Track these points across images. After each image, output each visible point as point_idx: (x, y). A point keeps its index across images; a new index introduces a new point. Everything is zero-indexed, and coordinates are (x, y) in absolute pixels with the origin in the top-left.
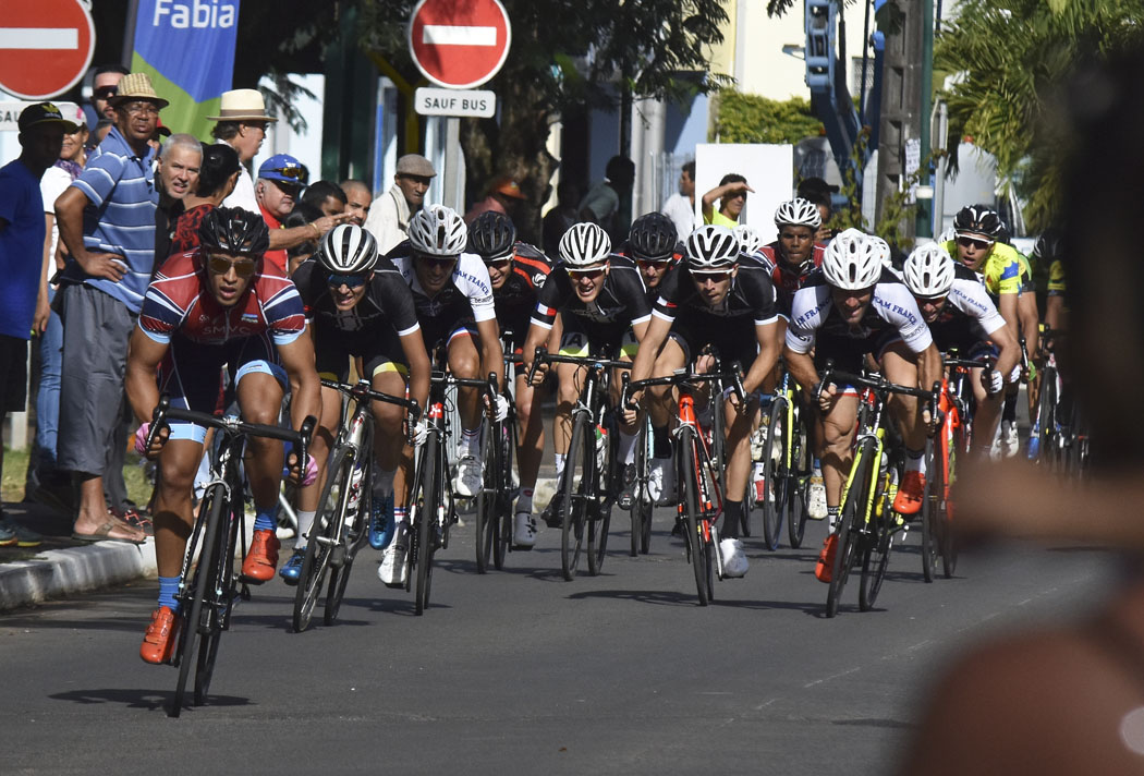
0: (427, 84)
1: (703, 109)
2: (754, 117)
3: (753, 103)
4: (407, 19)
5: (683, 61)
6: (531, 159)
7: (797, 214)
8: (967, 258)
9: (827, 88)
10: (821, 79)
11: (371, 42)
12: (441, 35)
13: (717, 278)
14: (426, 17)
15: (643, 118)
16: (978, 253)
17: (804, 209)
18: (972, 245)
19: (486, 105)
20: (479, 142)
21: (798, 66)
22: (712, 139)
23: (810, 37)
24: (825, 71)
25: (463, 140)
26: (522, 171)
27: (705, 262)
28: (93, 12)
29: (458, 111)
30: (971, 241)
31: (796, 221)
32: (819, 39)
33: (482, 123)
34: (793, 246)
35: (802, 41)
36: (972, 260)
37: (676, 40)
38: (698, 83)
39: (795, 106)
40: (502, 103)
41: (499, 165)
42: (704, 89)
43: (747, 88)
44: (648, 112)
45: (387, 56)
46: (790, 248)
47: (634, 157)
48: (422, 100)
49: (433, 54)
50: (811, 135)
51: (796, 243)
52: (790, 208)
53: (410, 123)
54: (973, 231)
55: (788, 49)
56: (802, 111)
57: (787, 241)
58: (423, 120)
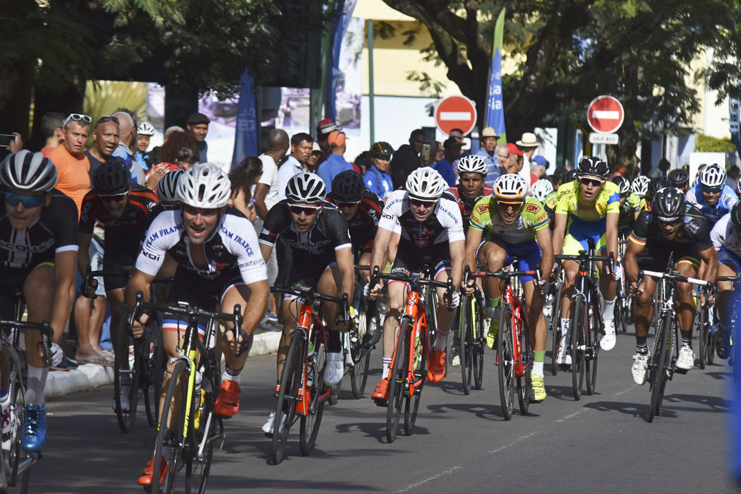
0: (593, 132)
1: (692, 140)
2: (710, 143)
3: (709, 138)
4: (587, 109)
5: (686, 123)
6: (630, 158)
7: (471, 165)
8: (587, 193)
9: (737, 133)
10: (735, 130)
11: (574, 116)
12: (599, 114)
13: (308, 211)
14: (594, 108)
15: (671, 144)
16: (595, 189)
17: (476, 162)
18: (591, 184)
19: (615, 140)
20: (612, 153)
21: (727, 125)
22: (695, 151)
23: (731, 115)
24: (736, 127)
25: (607, 152)
26: (627, 162)
27: (302, 199)
28: (476, 107)
29: (605, 142)
30: (589, 180)
31: (471, 169)
32: (734, 116)
33: (614, 146)
34: (470, 186)
35: (728, 116)
36: (591, 194)
37: (683, 115)
38: (690, 131)
39: (726, 140)
40: (621, 138)
41: (619, 160)
42: (693, 133)
43: (708, 133)
44: (672, 141)
45: (579, 122)
46: (467, 188)
47: (668, 158)
48: (593, 138)
49: (597, 122)
50: (731, 149)
51: (471, 184)
52: (467, 161)
53: (588, 146)
54: (591, 174)
55: (723, 119)
56: (728, 141)
57: (465, 183)
58: (592, 145)
